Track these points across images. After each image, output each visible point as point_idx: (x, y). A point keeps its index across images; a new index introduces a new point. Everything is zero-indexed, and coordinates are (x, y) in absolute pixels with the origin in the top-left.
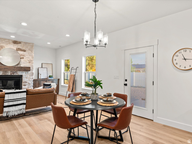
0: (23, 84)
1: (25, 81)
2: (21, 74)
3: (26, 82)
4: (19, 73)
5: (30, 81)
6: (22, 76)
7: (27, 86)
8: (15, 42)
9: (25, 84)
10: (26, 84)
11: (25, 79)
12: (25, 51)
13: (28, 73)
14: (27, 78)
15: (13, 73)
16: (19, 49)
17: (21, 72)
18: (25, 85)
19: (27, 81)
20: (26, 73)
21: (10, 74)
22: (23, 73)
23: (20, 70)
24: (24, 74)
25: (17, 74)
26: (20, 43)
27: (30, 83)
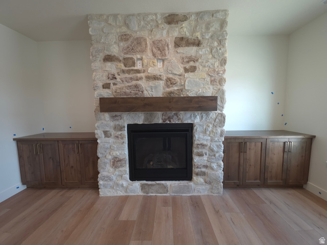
0: (195, 150)
1: (199, 143)
2: (189, 122)
3: (203, 146)
4: (186, 118)
5: (216, 141)
6: (191, 126)
7: (205, 158)
8: (172, 19)
9: (200, 150)
10: (204, 151)
11: (201, 136)
12: (198, 44)
13: (207, 115)
14: (205, 132)
15: (169, 118)
16: (182, 39)
17: (188, 114)
18: (200, 155)
19: (205, 143)
20: (202, 117)
21: (161, 122)
22: (195, 117)
23: (186, 109)
24: (197, 119)
25: (180, 122)
26: (185, 18)
27: (215, 149)
